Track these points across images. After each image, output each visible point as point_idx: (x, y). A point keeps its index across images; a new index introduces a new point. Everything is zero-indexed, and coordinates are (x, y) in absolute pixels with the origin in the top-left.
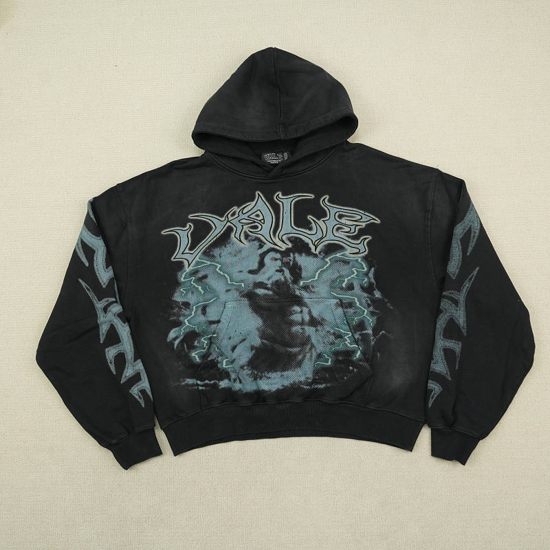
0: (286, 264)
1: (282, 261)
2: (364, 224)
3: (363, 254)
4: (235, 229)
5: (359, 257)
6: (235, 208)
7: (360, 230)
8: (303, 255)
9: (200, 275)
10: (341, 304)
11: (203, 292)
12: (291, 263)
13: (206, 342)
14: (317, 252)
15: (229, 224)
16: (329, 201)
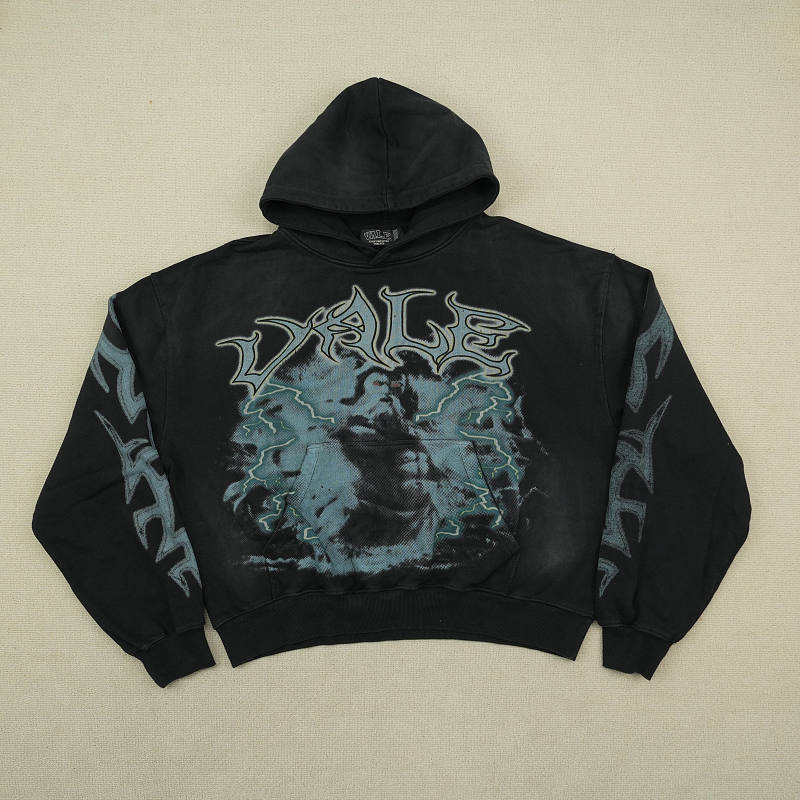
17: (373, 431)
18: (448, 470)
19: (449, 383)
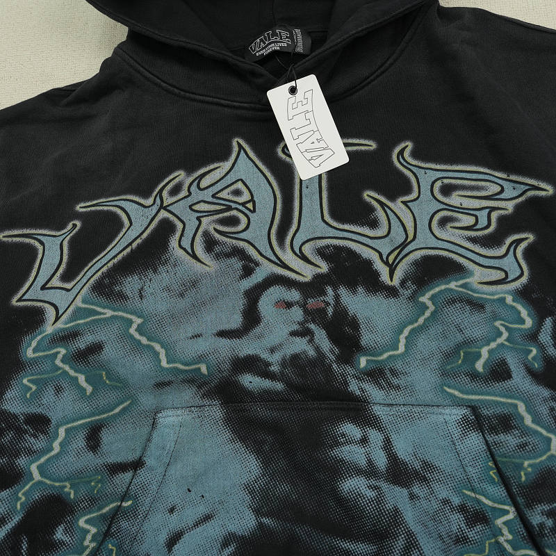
0: (316, 315)
1: (303, 306)
2: (510, 207)
3: (517, 284)
4: (180, 226)
5: (509, 292)
6: (180, 175)
7: (501, 220)
8: (360, 289)
9: (82, 343)
10: (478, 420)
11: (89, 389)
12: (330, 311)
13: (93, 530)
14: (396, 282)
15: (163, 214)
16: (415, 154)
17: (279, 386)
18: (427, 466)
19: (413, 298)
